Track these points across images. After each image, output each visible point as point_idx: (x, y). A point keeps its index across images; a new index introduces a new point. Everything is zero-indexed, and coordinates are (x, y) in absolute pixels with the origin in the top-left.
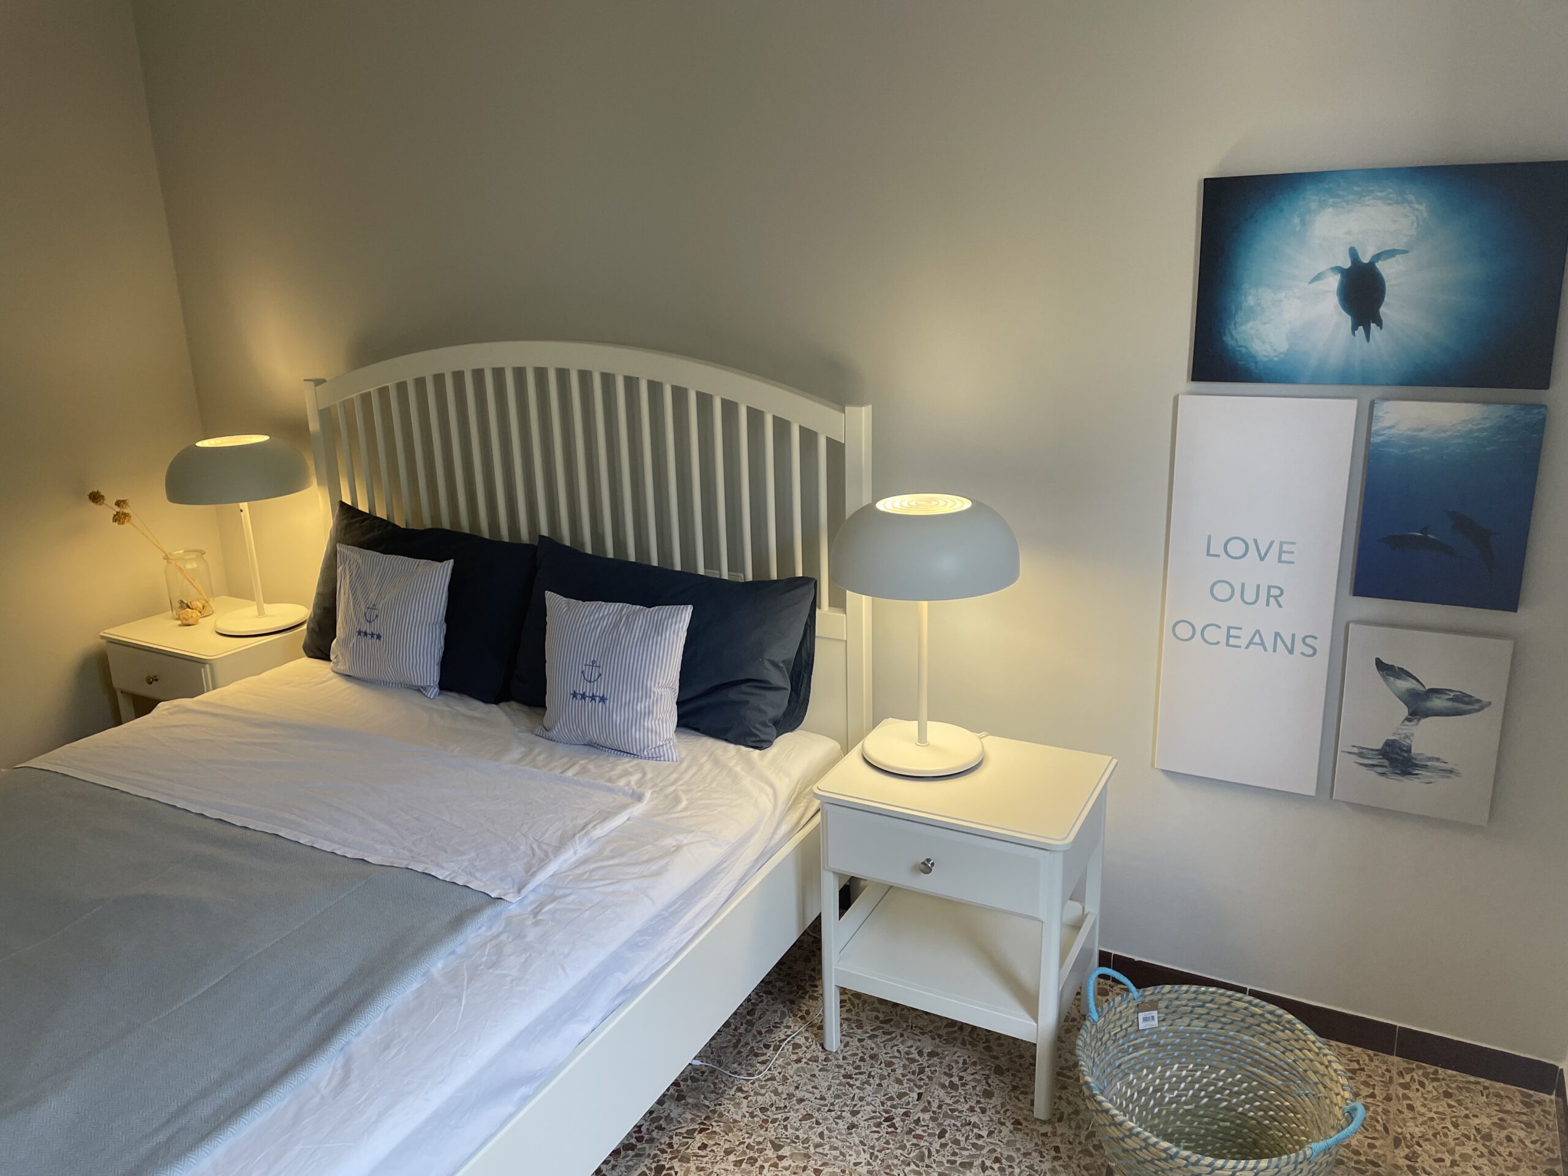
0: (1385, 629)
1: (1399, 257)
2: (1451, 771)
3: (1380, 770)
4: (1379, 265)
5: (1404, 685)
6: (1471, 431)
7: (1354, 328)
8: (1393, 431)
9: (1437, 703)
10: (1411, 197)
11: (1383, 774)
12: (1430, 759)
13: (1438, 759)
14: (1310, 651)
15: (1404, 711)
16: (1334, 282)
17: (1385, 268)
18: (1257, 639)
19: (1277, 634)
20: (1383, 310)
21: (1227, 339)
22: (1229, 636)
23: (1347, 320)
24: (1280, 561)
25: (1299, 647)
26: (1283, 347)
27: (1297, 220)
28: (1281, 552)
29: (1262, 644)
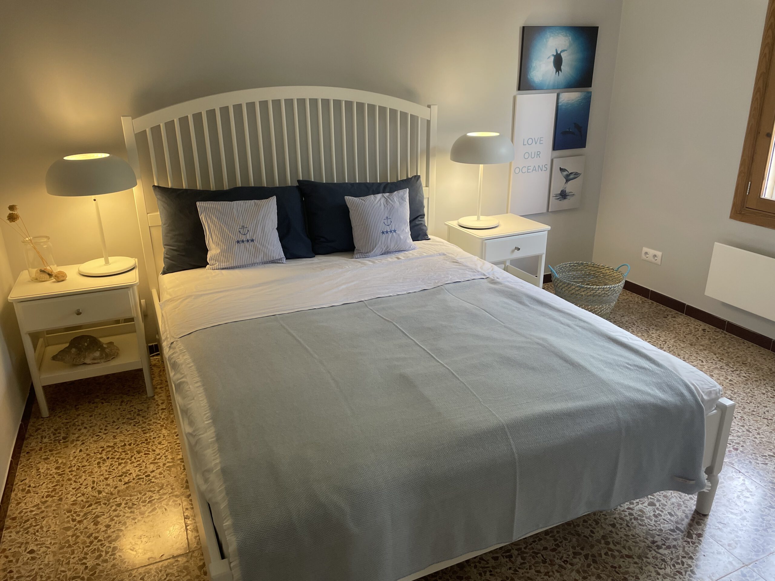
0: (561, 159)
1: (565, 52)
2: (573, 195)
3: (560, 199)
4: (562, 54)
5: (565, 173)
6: (579, 100)
7: (556, 72)
8: (564, 101)
9: (572, 176)
10: (568, 35)
11: (560, 200)
12: (570, 193)
13: (571, 192)
14: (546, 169)
15: (565, 180)
16: (552, 58)
17: (563, 55)
18: (534, 169)
19: (539, 166)
20: (562, 67)
21: (529, 77)
22: (528, 169)
23: (555, 70)
24: (540, 143)
25: (544, 169)
26: (541, 79)
27: (545, 40)
28: (540, 140)
29: (536, 170)
